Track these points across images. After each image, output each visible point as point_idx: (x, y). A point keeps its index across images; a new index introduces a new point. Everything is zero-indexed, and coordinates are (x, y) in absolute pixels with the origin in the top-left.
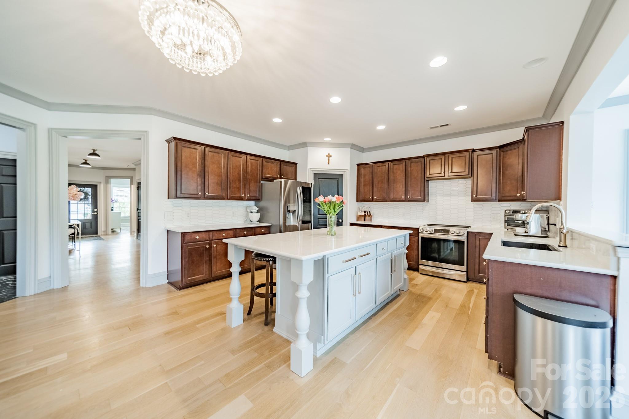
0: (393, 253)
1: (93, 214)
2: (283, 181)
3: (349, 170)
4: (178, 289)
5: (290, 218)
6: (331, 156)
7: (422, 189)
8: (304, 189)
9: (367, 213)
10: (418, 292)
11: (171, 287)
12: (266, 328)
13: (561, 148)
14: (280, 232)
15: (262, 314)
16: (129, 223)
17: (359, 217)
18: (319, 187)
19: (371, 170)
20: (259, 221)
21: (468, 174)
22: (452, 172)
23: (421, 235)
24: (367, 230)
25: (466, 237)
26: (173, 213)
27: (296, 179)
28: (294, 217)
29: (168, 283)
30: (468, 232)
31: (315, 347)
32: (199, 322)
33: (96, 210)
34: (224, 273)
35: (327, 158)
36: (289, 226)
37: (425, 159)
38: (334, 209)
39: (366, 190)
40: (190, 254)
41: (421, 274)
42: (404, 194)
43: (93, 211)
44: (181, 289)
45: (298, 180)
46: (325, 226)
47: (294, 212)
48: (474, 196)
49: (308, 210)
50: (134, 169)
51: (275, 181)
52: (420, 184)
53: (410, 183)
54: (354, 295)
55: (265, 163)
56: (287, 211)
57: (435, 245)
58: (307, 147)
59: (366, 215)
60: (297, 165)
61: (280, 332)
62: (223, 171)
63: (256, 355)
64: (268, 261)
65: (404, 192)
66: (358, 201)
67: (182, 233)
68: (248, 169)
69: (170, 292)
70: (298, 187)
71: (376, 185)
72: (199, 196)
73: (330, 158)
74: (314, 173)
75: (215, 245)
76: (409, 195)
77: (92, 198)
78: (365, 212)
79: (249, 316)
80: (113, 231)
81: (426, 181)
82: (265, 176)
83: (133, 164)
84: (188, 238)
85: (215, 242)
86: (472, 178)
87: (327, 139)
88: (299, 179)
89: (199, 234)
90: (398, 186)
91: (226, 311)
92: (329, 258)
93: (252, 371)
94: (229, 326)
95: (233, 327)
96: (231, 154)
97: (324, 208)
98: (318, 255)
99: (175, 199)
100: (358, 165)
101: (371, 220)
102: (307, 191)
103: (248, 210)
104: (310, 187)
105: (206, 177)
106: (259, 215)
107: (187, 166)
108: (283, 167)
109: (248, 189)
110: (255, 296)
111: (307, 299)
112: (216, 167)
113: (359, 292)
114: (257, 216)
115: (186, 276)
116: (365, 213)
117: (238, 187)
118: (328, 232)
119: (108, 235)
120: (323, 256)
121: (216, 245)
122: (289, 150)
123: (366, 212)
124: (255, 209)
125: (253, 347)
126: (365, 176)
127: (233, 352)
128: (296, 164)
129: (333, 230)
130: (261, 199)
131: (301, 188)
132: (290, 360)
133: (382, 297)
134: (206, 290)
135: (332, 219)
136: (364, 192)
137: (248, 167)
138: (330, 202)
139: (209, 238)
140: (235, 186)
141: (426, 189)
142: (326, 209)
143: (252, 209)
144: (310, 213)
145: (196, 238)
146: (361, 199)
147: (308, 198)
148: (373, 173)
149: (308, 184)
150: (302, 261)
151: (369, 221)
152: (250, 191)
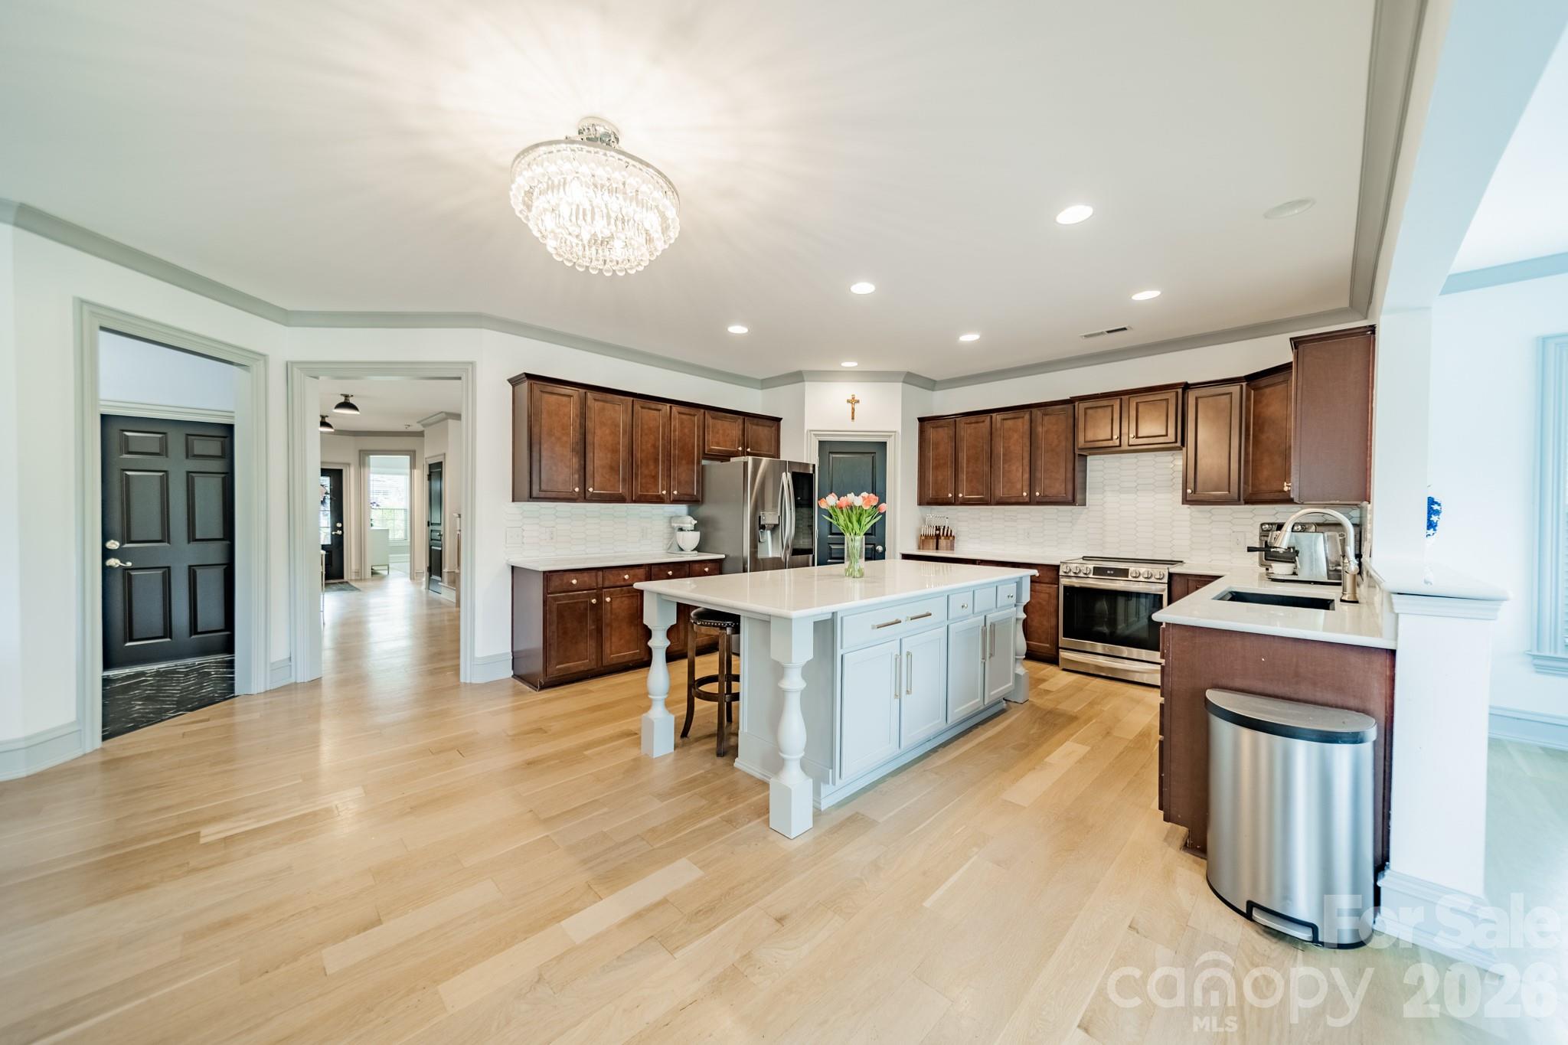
0: (988, 616)
1: (333, 533)
2: (750, 459)
3: (900, 431)
4: (537, 687)
5: (766, 542)
6: (858, 402)
7: (1070, 475)
8: (796, 477)
9: (942, 530)
10: (1050, 706)
11: (521, 684)
12: (720, 761)
13: (1370, 385)
14: (745, 571)
15: (710, 736)
16: (409, 555)
17: (923, 541)
18: (831, 472)
19: (952, 433)
20: (699, 549)
21: (1174, 440)
22: (1137, 437)
23: (1064, 581)
24: (943, 571)
25: (1166, 585)
26: (524, 530)
27: (778, 456)
28: (774, 539)
29: (513, 676)
30: (1171, 575)
31: (817, 792)
32: (588, 746)
33: (339, 525)
34: (626, 659)
35: (850, 405)
36: (762, 559)
37: (1074, 406)
38: (859, 521)
39: (940, 478)
40: (561, 616)
41: (1064, 670)
42: (1026, 488)
43: (334, 528)
44: (543, 688)
45: (782, 458)
46: (840, 559)
47: (774, 528)
48: (1189, 491)
49: (804, 524)
50: (421, 434)
51: (733, 460)
52: (1063, 464)
53: (1041, 462)
54: (896, 695)
55: (710, 421)
56: (758, 527)
57: (1103, 605)
58: (803, 381)
59: (940, 536)
60: (782, 422)
61: (750, 768)
62: (623, 441)
63: (703, 802)
64: (723, 628)
65: (1026, 483)
66: (920, 503)
67: (544, 572)
68: (675, 436)
69: (518, 693)
70: (784, 474)
71: (962, 468)
72: (576, 496)
73: (857, 406)
74: (819, 441)
75: (608, 599)
76: (1037, 489)
77: (331, 499)
78: (937, 530)
79: (685, 739)
80: (374, 573)
81: (1078, 457)
82: (711, 450)
83: (419, 422)
84: (555, 582)
85: (609, 591)
86: (1184, 449)
87: (849, 364)
88: (785, 456)
89: (577, 575)
90: (1014, 468)
91: (640, 729)
92: (845, 618)
93: (698, 826)
94: (646, 755)
95: (654, 757)
96: (638, 403)
97: (837, 520)
98: (823, 611)
99: (528, 501)
100: (921, 420)
101: (952, 548)
102: (803, 481)
103: (673, 524)
104: (811, 472)
105: (589, 455)
106: (697, 534)
107: (550, 434)
108: (752, 428)
109: (674, 478)
110: (695, 698)
111: (801, 694)
112: (607, 432)
113: (907, 691)
114: (692, 539)
115: (553, 662)
116: (938, 532)
117: (653, 474)
118: (847, 570)
119: (365, 580)
120: (833, 613)
121: (611, 599)
122: (762, 389)
123: (939, 530)
124: (690, 522)
125: (697, 790)
126: (936, 445)
127: (662, 796)
128: (779, 420)
129: (857, 567)
130: (702, 499)
131: (789, 475)
132: (769, 812)
133: (960, 710)
134: (591, 691)
135: (855, 543)
136: (935, 482)
137: (675, 431)
138: (851, 507)
139: (597, 584)
140: (646, 472)
141: (1078, 475)
142: (841, 522)
143: (684, 523)
144: (810, 532)
145: (572, 584)
146: (927, 499)
147: (806, 496)
148: (955, 439)
149: (807, 465)
150: (791, 619)
151: (947, 550)
152: (679, 483)
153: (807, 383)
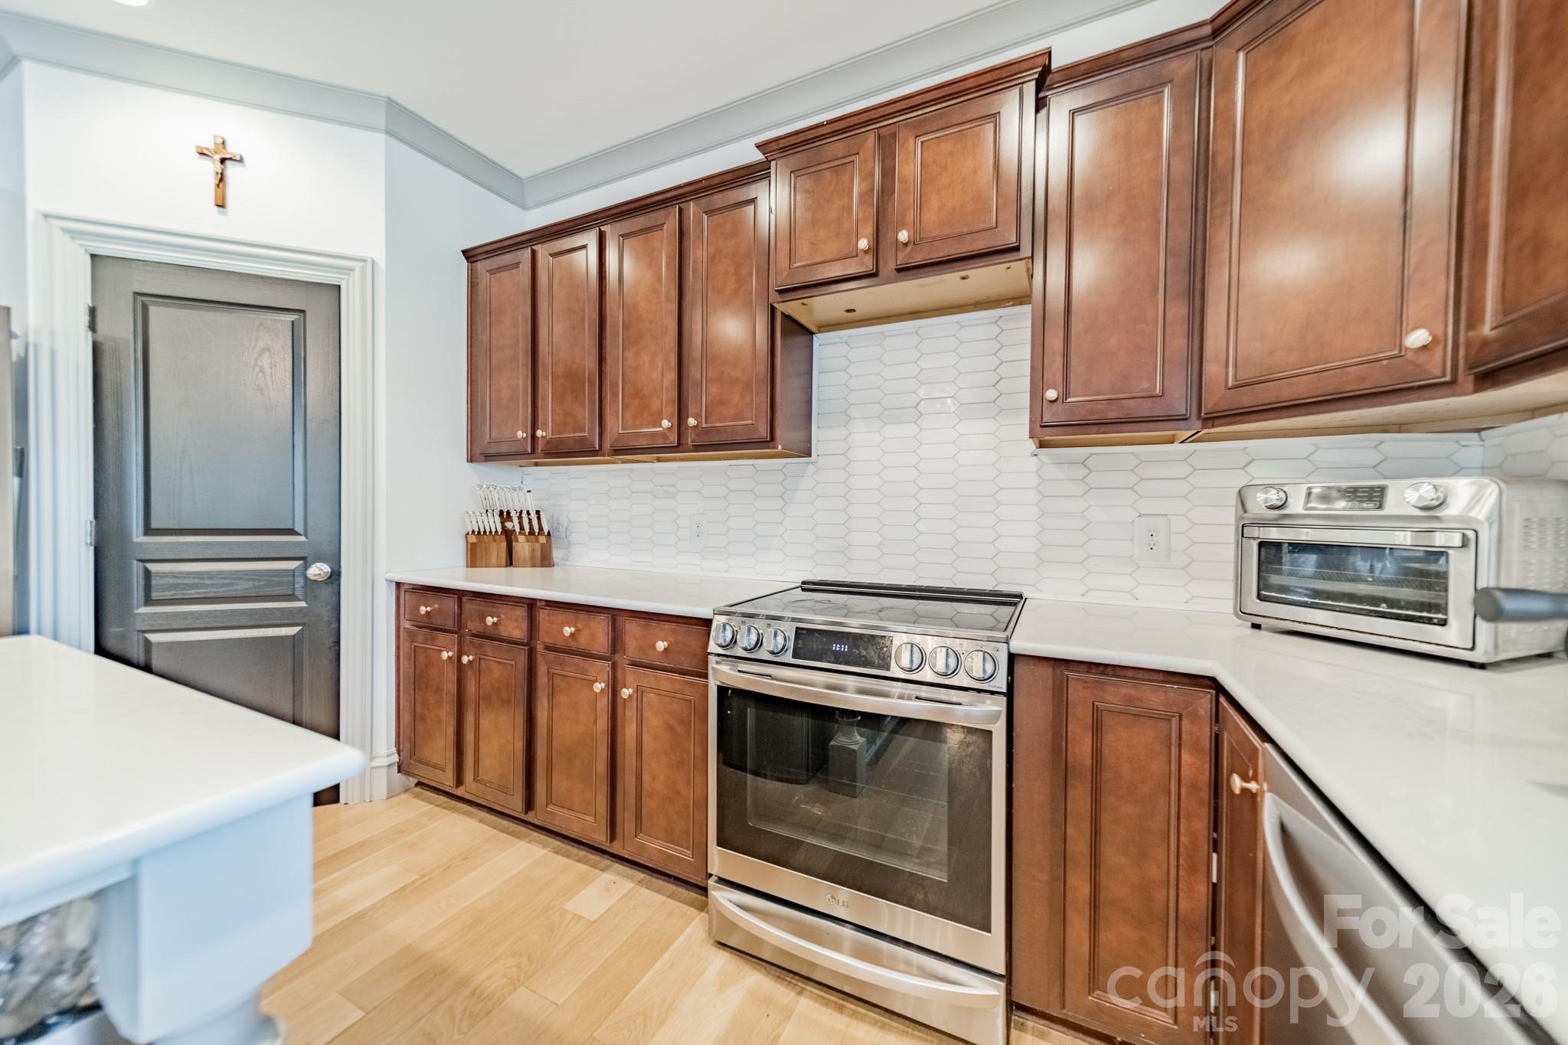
6: (239, 161)
7: (762, 368)
9: (516, 521)
17: (474, 544)
19: (526, 280)
22: (918, 240)
25: (1004, 699)
35: (208, 166)
37: (770, 179)
39: (505, 394)
42: (671, 409)
59: (514, 533)
65: (672, 396)
66: (471, 459)
73: (234, 171)
74: (92, 256)
76: (693, 410)
78: (503, 519)
90: (646, 358)
101: (545, 561)
116: (506, 524)
123: (509, 518)
126: (498, 315)
136: (496, 406)
146: (485, 448)
148: (533, 293)
151: (533, 566)
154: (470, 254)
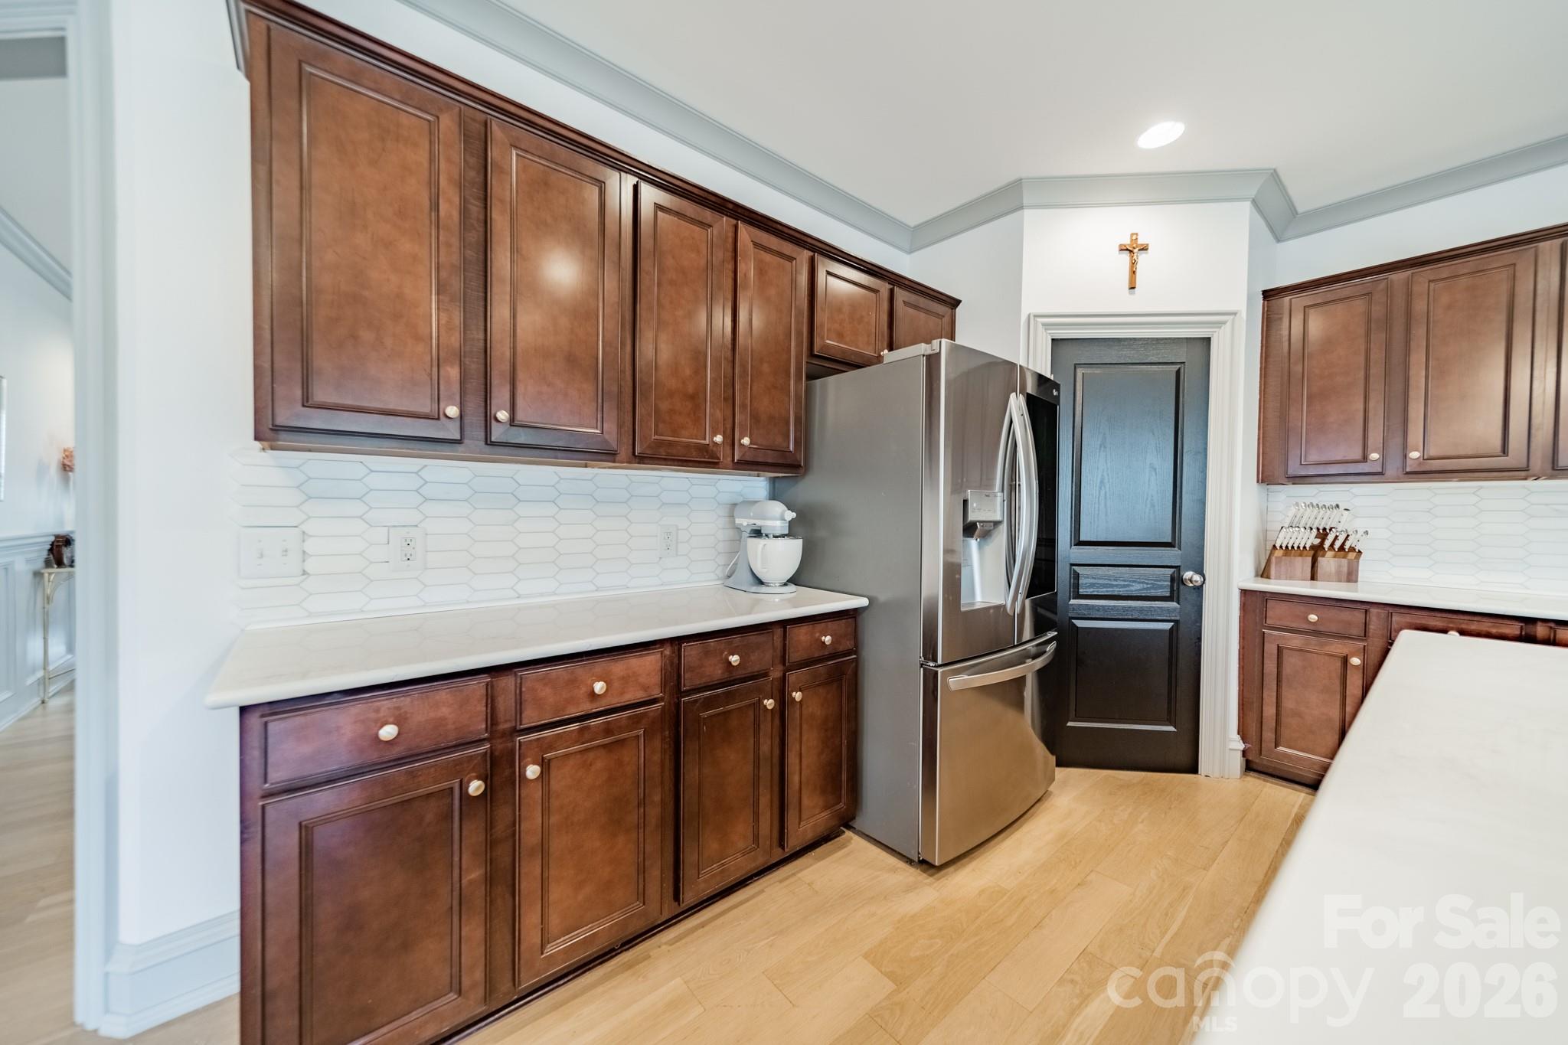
2: (944, 348)
3: (1244, 315)
6: (1144, 249)
9: (1331, 538)
17: (1278, 559)
19: (1380, 310)
20: (800, 584)
35: (1126, 256)
47: (991, 531)
55: (823, 278)
56: (962, 525)
58: (1022, 208)
59: (1324, 549)
70: (1012, 398)
72: (451, 432)
73: (1141, 259)
74: (1053, 340)
75: (534, 769)
78: (1314, 534)
82: (828, 346)
85: (539, 742)
96: (652, 194)
100: (1271, 295)
101: (1351, 576)
103: (738, 521)
104: (1054, 401)
106: (795, 547)
109: (743, 406)
114: (783, 556)
116: (1320, 541)
117: (690, 389)
121: (545, 766)
122: (911, 250)
124: (776, 517)
126: (1323, 346)
128: (955, 303)
131: (1022, 399)
137: (744, 288)
139: (494, 725)
140: (672, 383)
143: (763, 519)
151: (1340, 581)
152: (755, 418)
153: (1027, 214)
154: (1267, 294)
